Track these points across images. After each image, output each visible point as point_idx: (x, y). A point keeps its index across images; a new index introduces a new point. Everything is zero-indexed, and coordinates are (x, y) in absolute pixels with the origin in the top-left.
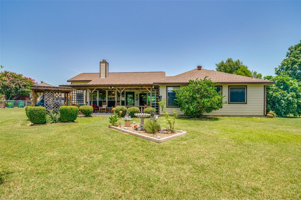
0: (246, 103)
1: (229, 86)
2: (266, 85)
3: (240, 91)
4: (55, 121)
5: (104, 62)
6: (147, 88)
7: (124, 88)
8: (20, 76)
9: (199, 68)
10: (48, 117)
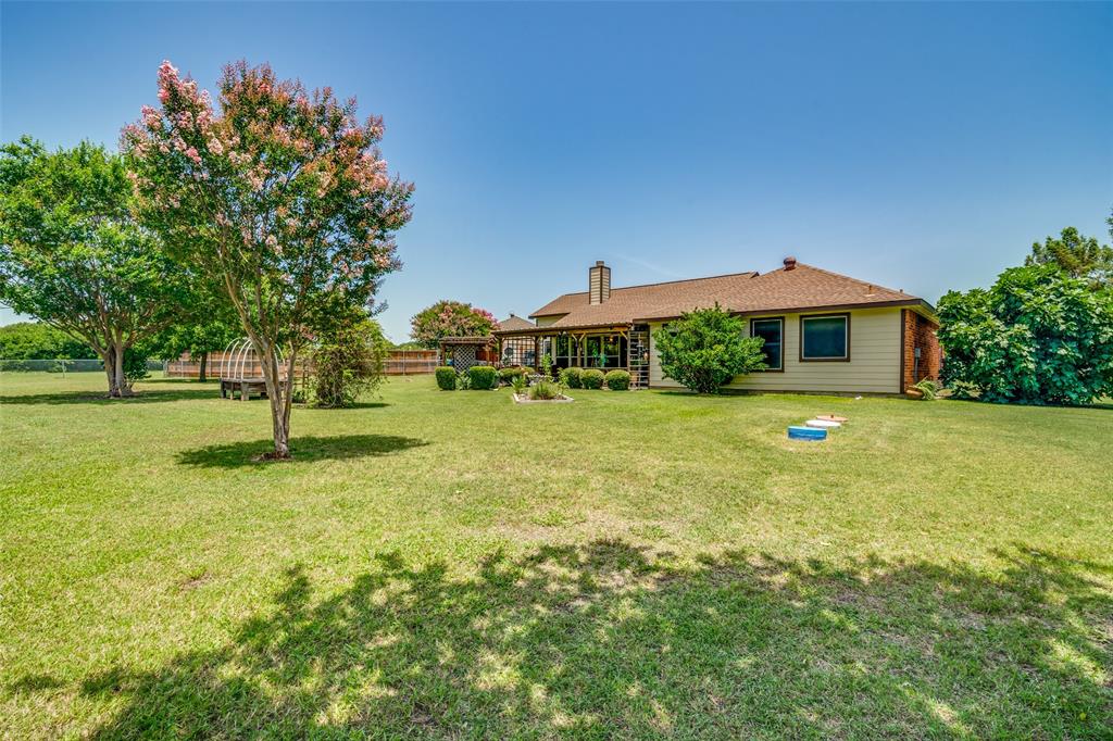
0: (848, 360)
1: (801, 317)
2: (907, 307)
3: (831, 327)
4: (465, 388)
5: (601, 267)
6: (621, 330)
7: (585, 332)
8: (467, 307)
9: (790, 265)
10: (458, 381)
